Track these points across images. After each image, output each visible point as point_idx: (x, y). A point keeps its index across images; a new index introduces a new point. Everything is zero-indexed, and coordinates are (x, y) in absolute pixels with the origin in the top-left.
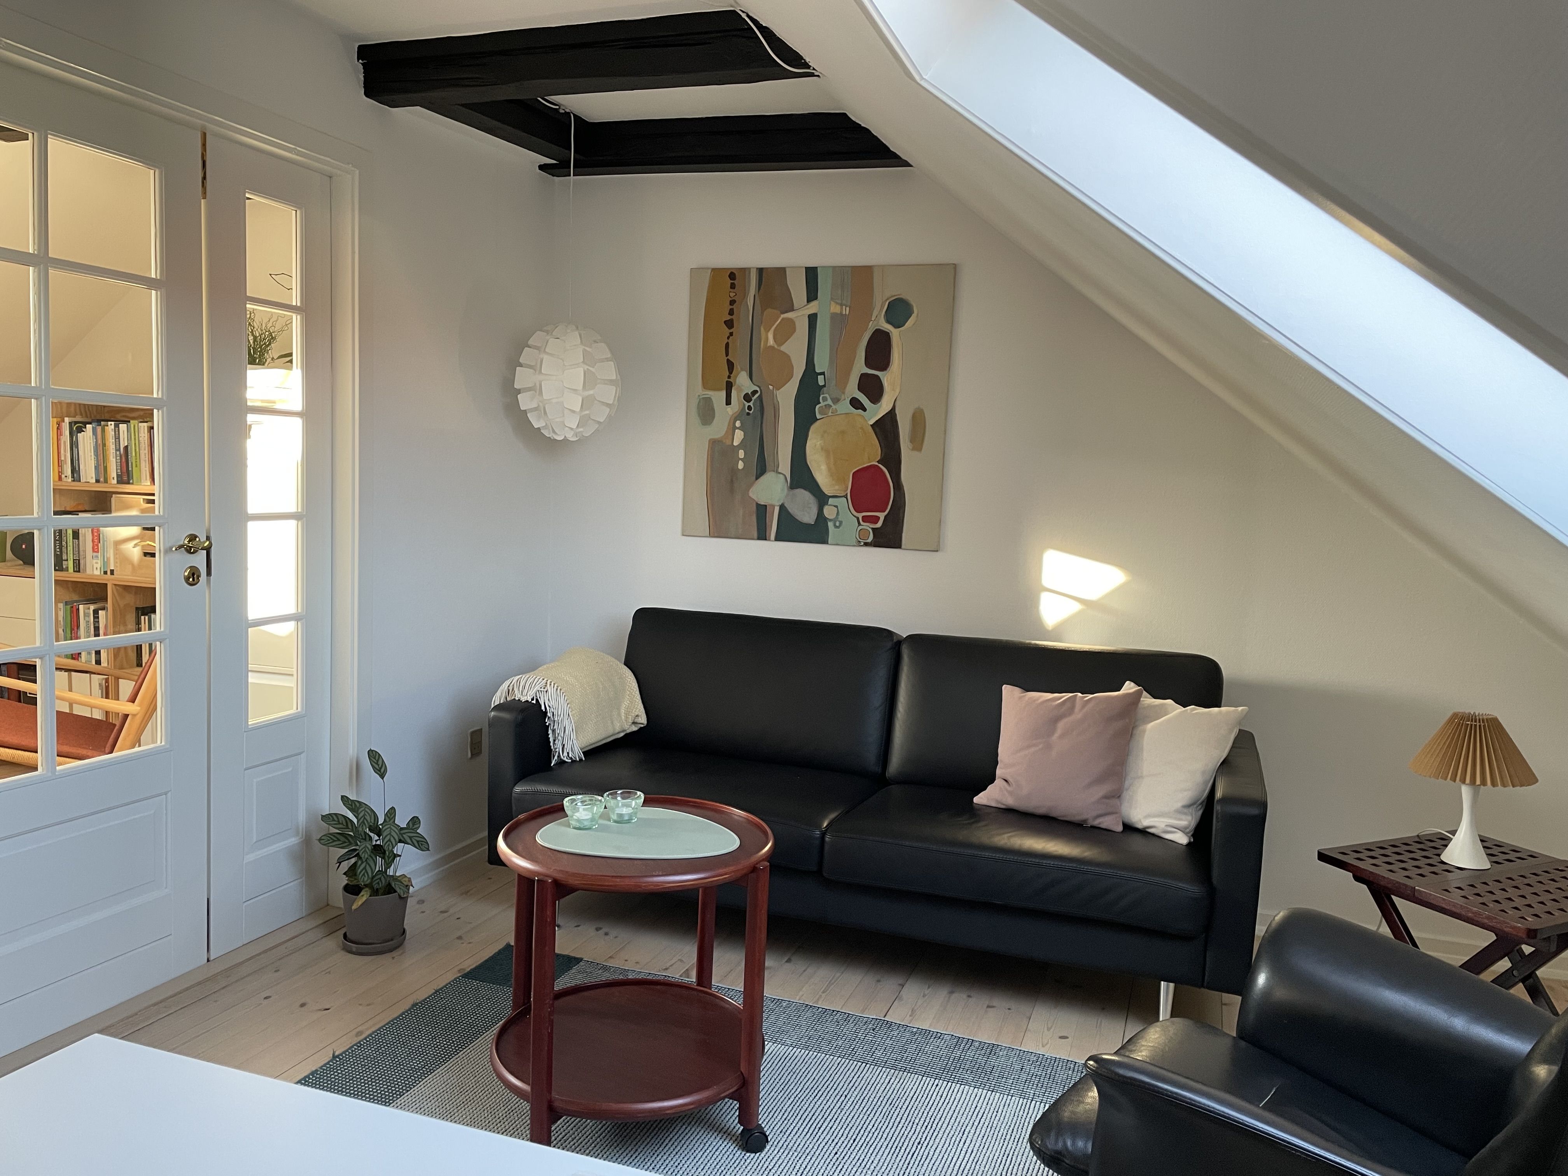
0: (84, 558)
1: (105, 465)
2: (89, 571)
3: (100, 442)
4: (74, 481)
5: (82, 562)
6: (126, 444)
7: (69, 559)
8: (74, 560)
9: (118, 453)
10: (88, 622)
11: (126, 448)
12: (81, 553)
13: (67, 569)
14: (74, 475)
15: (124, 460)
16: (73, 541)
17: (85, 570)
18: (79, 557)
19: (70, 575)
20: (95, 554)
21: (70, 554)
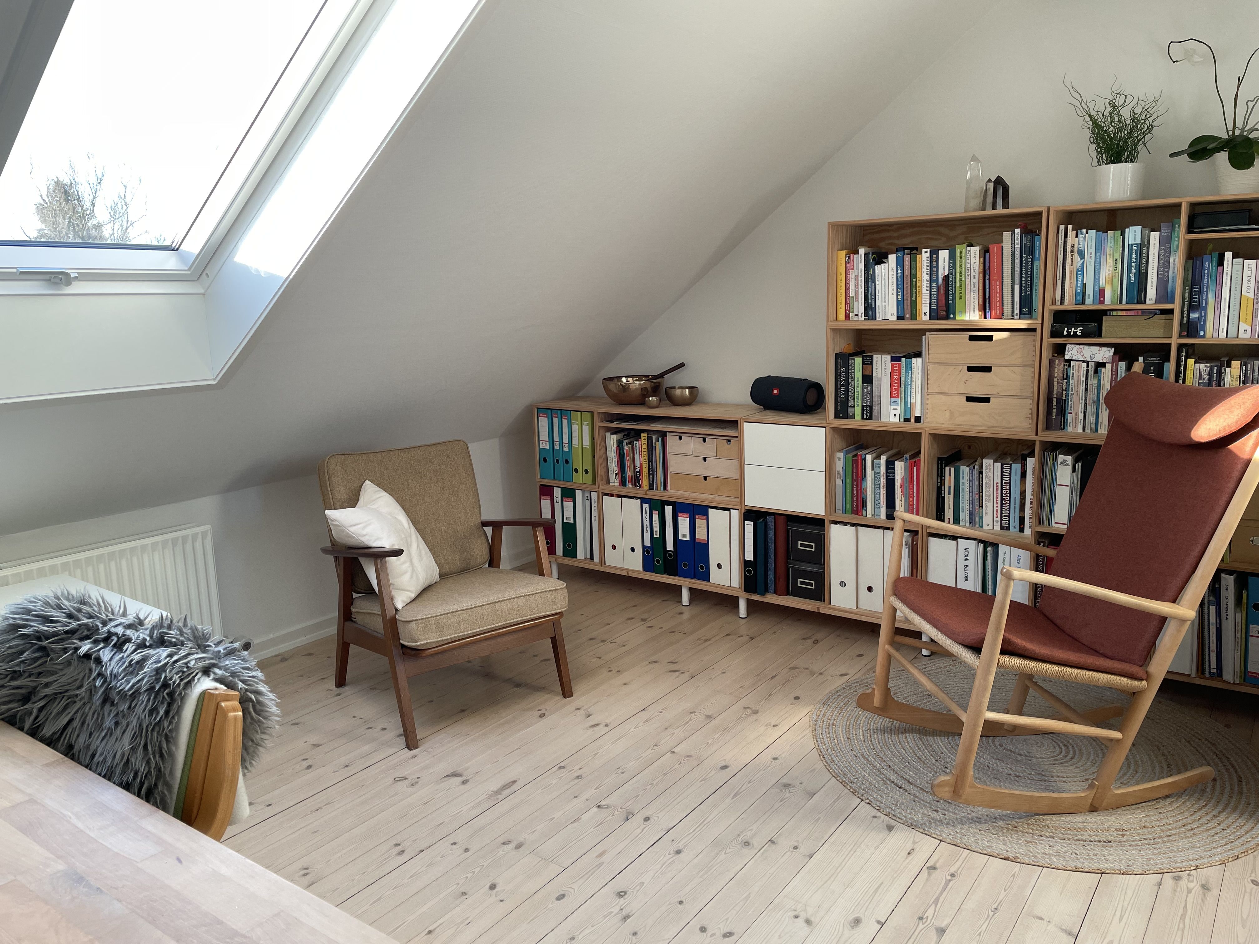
0: (878, 404)
1: (913, 299)
2: (884, 418)
3: (907, 272)
4: (868, 319)
5: (875, 408)
6: (947, 273)
7: (856, 406)
8: (863, 406)
9: (934, 284)
10: (879, 473)
11: (946, 278)
12: (875, 399)
13: (853, 417)
14: (868, 313)
15: (942, 291)
16: (863, 387)
17: (879, 417)
18: (871, 402)
19: (857, 422)
20: (893, 399)
21: (858, 399)
